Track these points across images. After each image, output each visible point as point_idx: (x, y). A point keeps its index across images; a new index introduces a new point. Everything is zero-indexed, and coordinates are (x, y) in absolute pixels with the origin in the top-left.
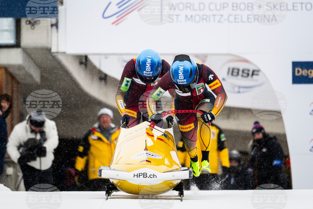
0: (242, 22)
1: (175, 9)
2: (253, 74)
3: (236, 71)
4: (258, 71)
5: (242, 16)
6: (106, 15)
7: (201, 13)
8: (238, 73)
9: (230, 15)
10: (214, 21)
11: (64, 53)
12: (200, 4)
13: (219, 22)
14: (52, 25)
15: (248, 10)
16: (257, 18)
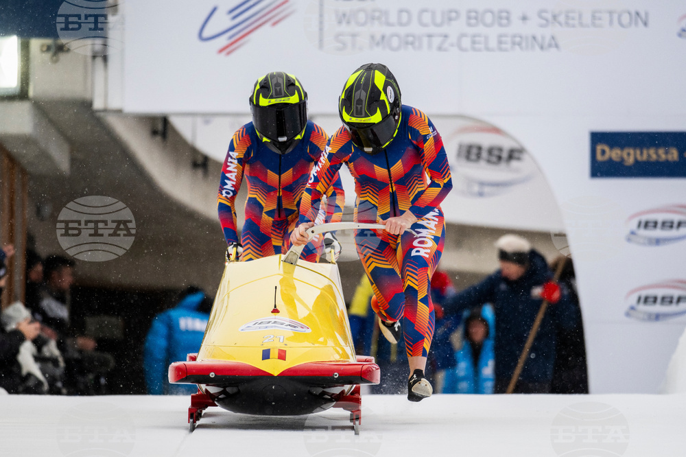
0: (487, 49)
1: (348, 22)
2: (510, 157)
3: (474, 151)
4: (520, 151)
5: (486, 38)
6: (206, 34)
7: (402, 31)
8: (479, 156)
9: (463, 35)
10: (430, 46)
11: (120, 111)
12: (401, 11)
14: (94, 56)
15: (501, 25)
16: (518, 42)
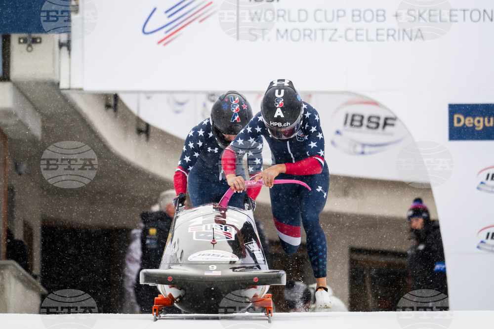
0: (368, 40)
2: (385, 124)
3: (357, 118)
4: (394, 119)
5: (367, 31)
7: (301, 26)
8: (361, 123)
9: (349, 29)
10: (323, 38)
11: (81, 89)
12: (300, 10)
13: (330, 40)
14: (61, 45)
15: (378, 20)
16: (392, 34)
